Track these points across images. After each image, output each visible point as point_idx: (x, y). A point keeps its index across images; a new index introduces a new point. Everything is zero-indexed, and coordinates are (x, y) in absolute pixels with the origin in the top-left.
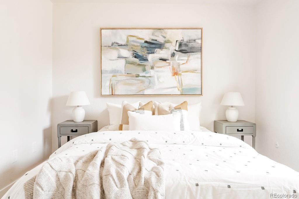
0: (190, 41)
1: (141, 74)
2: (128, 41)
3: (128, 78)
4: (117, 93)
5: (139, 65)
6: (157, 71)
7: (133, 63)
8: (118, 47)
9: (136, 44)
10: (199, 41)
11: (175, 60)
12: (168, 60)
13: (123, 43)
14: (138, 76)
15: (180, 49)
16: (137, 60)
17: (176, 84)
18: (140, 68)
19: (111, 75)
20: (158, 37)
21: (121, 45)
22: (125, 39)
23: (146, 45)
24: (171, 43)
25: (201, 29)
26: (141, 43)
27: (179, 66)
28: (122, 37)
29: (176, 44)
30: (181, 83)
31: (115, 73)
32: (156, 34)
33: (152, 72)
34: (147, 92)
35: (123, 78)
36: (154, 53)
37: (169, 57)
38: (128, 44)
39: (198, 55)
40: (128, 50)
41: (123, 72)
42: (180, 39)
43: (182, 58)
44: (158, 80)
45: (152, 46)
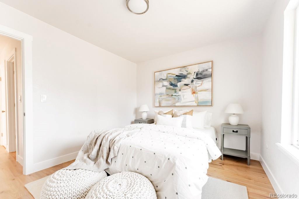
0: (203, 71)
1: (175, 94)
2: (167, 77)
3: (167, 97)
4: (162, 105)
5: (173, 89)
6: (183, 92)
7: (170, 89)
8: (162, 81)
9: (171, 78)
10: (210, 70)
11: (194, 84)
12: (189, 85)
13: (165, 78)
15: (197, 77)
16: (172, 87)
17: (194, 99)
18: (173, 91)
19: (159, 96)
20: (183, 71)
21: (164, 79)
22: (166, 76)
23: (177, 77)
24: (191, 74)
25: (212, 62)
26: (174, 77)
27: (196, 88)
28: (164, 75)
29: (194, 74)
30: (197, 98)
31: (161, 94)
33: (180, 93)
34: (177, 104)
35: (165, 97)
36: (181, 81)
37: (190, 83)
38: (167, 78)
39: (209, 79)
40: (167, 82)
41: (165, 94)
42: (196, 71)
43: (198, 83)
44: (183, 97)
45: (180, 77)
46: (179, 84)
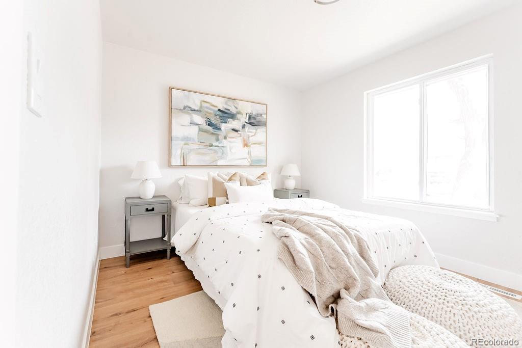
0: (257, 115)
1: (217, 144)
2: (201, 107)
3: (202, 147)
4: (189, 163)
5: (213, 134)
6: (230, 142)
7: (206, 131)
8: (190, 112)
9: (210, 111)
10: (265, 116)
11: (245, 132)
12: (239, 131)
13: (197, 108)
14: (211, 145)
15: (249, 122)
16: (210, 129)
17: (246, 155)
18: (214, 137)
19: (183, 143)
20: (231, 106)
21: (194, 110)
22: (199, 104)
23: (219, 113)
24: (242, 114)
26: (214, 111)
27: (249, 138)
28: (195, 102)
29: (246, 116)
30: (250, 154)
31: (187, 140)
32: (229, 104)
33: (225, 143)
34: (220, 163)
35: (196, 146)
36: (227, 123)
37: (241, 129)
38: (202, 110)
39: (264, 129)
40: (202, 117)
41: (197, 141)
42: (249, 112)
43: (251, 130)
44: (230, 150)
45: (226, 115)
46: (223, 126)
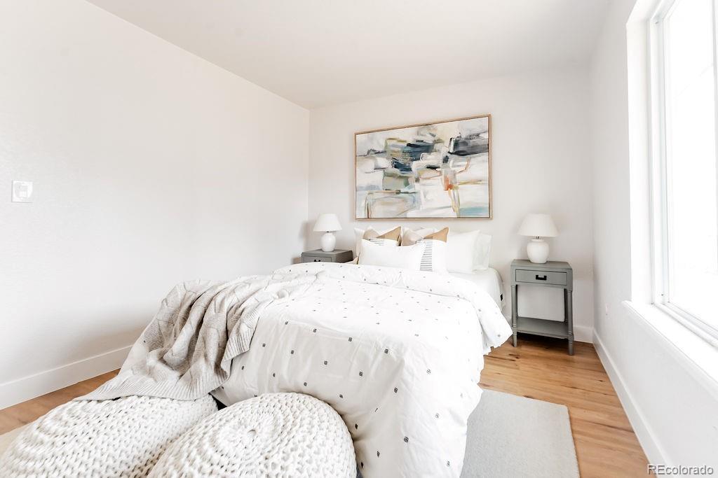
0: (470, 137)
1: (406, 190)
2: (386, 146)
3: (387, 195)
4: (373, 216)
5: (400, 177)
6: (424, 185)
7: (392, 175)
8: (375, 155)
9: (396, 149)
10: (486, 136)
11: (449, 167)
12: (439, 167)
13: (381, 150)
14: (399, 192)
15: (456, 150)
16: (397, 171)
17: (449, 202)
18: (402, 182)
19: (367, 192)
20: (425, 136)
21: (379, 153)
22: (383, 144)
23: (409, 149)
24: (442, 142)
25: (489, 117)
26: (402, 148)
27: (455, 175)
28: (379, 142)
29: (450, 144)
30: (457, 200)
31: (371, 188)
32: (422, 133)
33: (417, 187)
34: (410, 214)
35: (381, 195)
36: (419, 159)
37: (441, 164)
38: (387, 150)
39: (484, 156)
40: (387, 159)
41: (381, 188)
42: (455, 135)
43: (460, 164)
44: (425, 197)
45: (417, 149)
46: (414, 165)
